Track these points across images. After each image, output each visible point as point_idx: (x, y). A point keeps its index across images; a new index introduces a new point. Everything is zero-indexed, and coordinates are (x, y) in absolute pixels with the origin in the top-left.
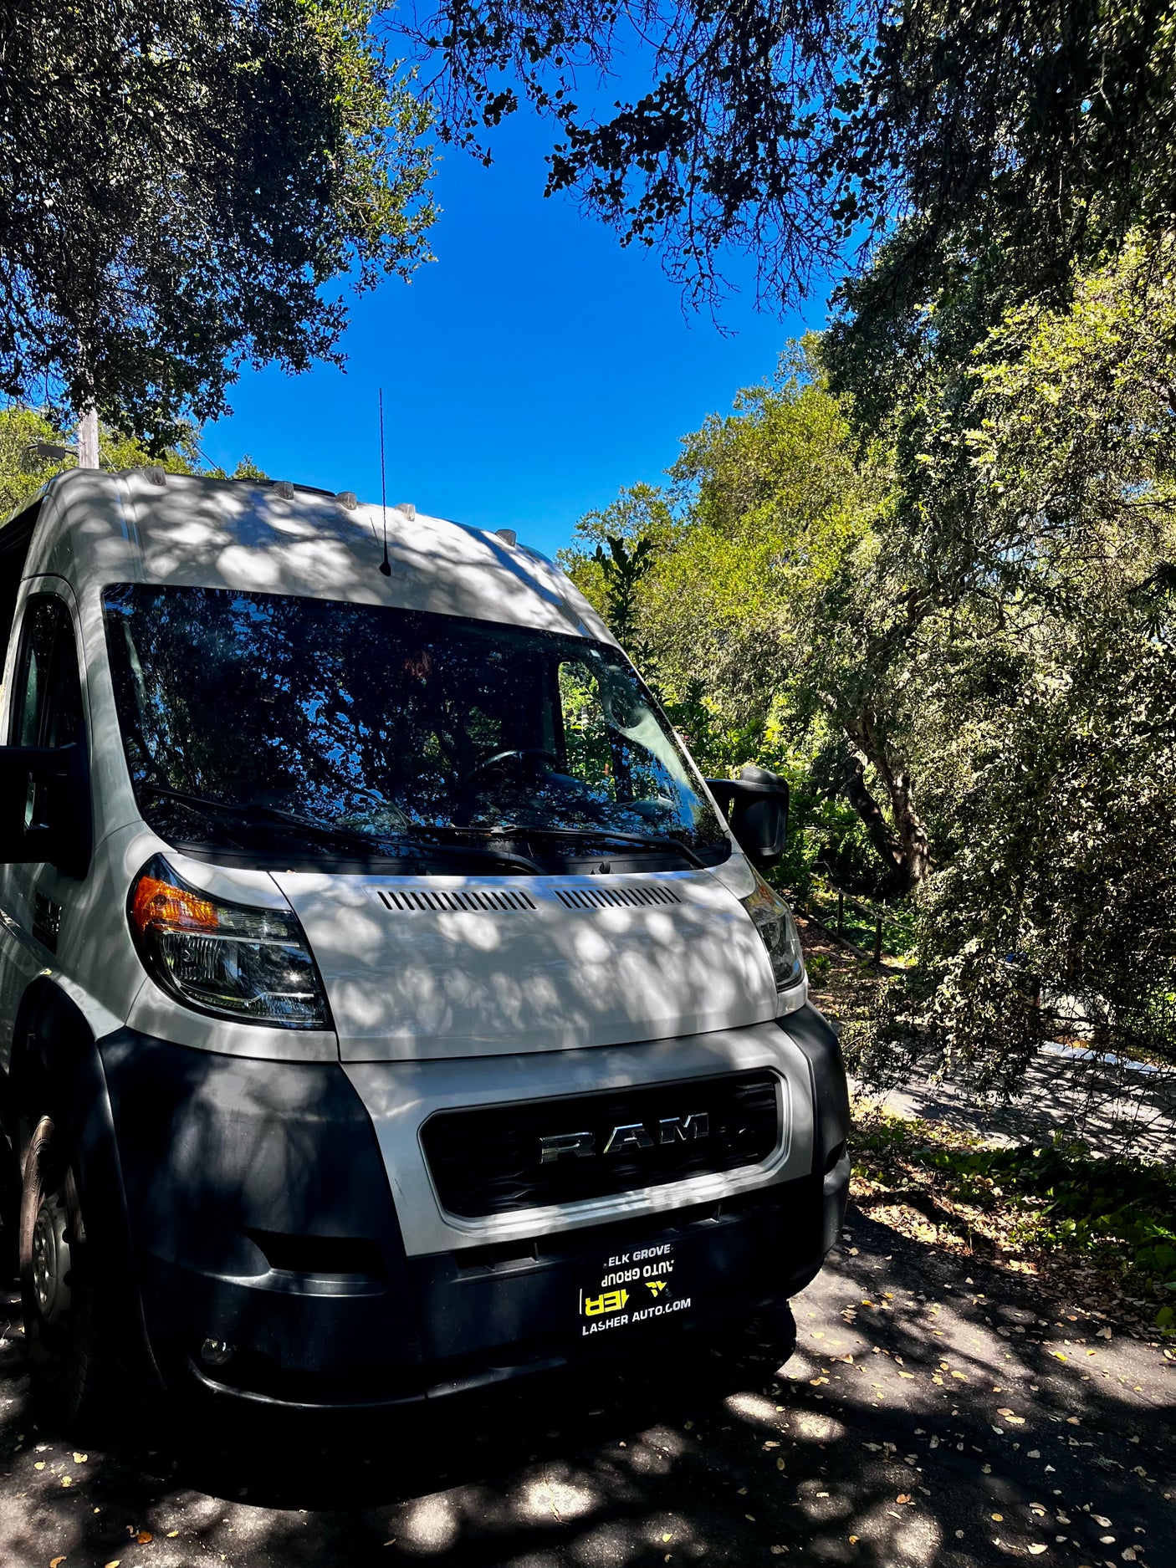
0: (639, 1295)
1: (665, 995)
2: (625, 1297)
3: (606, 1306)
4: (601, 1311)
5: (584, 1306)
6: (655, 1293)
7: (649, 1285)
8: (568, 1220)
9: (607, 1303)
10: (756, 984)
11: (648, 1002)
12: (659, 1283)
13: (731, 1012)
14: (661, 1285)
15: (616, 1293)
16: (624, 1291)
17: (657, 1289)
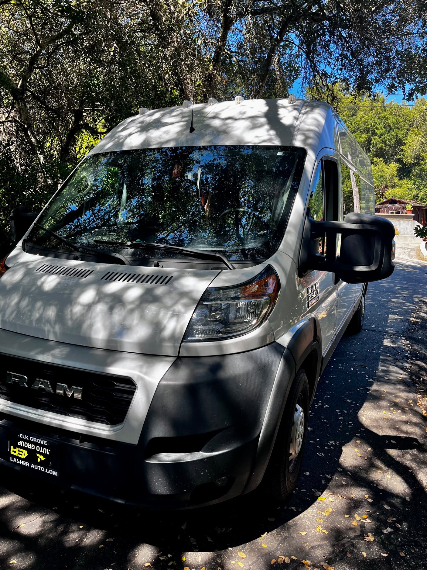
0: (32, 456)
1: (105, 326)
2: (26, 455)
3: (18, 454)
4: (16, 454)
5: (10, 449)
6: (39, 460)
7: (38, 455)
8: (9, 409)
9: (20, 453)
10: (167, 333)
11: (95, 327)
12: (42, 457)
13: (142, 344)
14: (43, 459)
15: (23, 451)
16: (26, 452)
17: (41, 459)
